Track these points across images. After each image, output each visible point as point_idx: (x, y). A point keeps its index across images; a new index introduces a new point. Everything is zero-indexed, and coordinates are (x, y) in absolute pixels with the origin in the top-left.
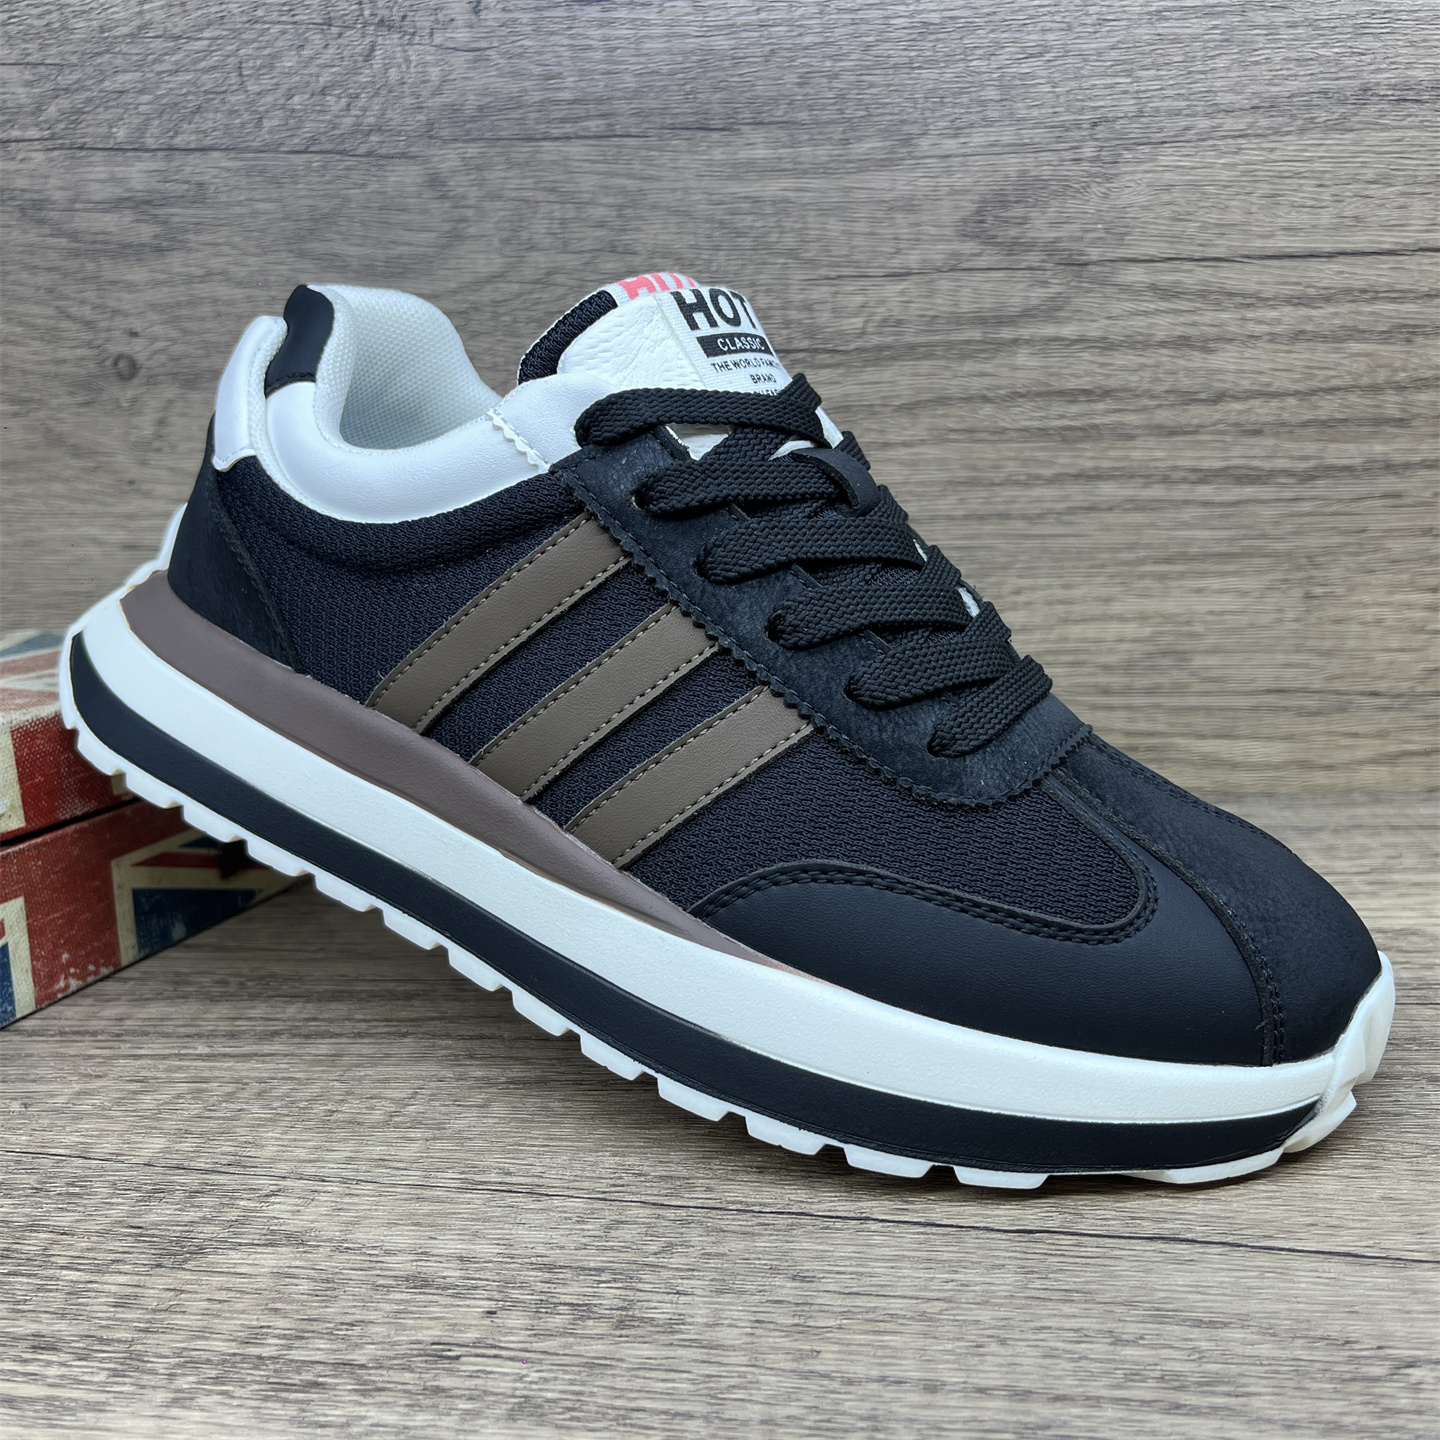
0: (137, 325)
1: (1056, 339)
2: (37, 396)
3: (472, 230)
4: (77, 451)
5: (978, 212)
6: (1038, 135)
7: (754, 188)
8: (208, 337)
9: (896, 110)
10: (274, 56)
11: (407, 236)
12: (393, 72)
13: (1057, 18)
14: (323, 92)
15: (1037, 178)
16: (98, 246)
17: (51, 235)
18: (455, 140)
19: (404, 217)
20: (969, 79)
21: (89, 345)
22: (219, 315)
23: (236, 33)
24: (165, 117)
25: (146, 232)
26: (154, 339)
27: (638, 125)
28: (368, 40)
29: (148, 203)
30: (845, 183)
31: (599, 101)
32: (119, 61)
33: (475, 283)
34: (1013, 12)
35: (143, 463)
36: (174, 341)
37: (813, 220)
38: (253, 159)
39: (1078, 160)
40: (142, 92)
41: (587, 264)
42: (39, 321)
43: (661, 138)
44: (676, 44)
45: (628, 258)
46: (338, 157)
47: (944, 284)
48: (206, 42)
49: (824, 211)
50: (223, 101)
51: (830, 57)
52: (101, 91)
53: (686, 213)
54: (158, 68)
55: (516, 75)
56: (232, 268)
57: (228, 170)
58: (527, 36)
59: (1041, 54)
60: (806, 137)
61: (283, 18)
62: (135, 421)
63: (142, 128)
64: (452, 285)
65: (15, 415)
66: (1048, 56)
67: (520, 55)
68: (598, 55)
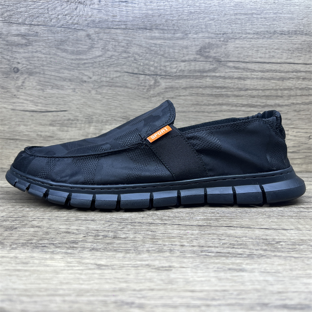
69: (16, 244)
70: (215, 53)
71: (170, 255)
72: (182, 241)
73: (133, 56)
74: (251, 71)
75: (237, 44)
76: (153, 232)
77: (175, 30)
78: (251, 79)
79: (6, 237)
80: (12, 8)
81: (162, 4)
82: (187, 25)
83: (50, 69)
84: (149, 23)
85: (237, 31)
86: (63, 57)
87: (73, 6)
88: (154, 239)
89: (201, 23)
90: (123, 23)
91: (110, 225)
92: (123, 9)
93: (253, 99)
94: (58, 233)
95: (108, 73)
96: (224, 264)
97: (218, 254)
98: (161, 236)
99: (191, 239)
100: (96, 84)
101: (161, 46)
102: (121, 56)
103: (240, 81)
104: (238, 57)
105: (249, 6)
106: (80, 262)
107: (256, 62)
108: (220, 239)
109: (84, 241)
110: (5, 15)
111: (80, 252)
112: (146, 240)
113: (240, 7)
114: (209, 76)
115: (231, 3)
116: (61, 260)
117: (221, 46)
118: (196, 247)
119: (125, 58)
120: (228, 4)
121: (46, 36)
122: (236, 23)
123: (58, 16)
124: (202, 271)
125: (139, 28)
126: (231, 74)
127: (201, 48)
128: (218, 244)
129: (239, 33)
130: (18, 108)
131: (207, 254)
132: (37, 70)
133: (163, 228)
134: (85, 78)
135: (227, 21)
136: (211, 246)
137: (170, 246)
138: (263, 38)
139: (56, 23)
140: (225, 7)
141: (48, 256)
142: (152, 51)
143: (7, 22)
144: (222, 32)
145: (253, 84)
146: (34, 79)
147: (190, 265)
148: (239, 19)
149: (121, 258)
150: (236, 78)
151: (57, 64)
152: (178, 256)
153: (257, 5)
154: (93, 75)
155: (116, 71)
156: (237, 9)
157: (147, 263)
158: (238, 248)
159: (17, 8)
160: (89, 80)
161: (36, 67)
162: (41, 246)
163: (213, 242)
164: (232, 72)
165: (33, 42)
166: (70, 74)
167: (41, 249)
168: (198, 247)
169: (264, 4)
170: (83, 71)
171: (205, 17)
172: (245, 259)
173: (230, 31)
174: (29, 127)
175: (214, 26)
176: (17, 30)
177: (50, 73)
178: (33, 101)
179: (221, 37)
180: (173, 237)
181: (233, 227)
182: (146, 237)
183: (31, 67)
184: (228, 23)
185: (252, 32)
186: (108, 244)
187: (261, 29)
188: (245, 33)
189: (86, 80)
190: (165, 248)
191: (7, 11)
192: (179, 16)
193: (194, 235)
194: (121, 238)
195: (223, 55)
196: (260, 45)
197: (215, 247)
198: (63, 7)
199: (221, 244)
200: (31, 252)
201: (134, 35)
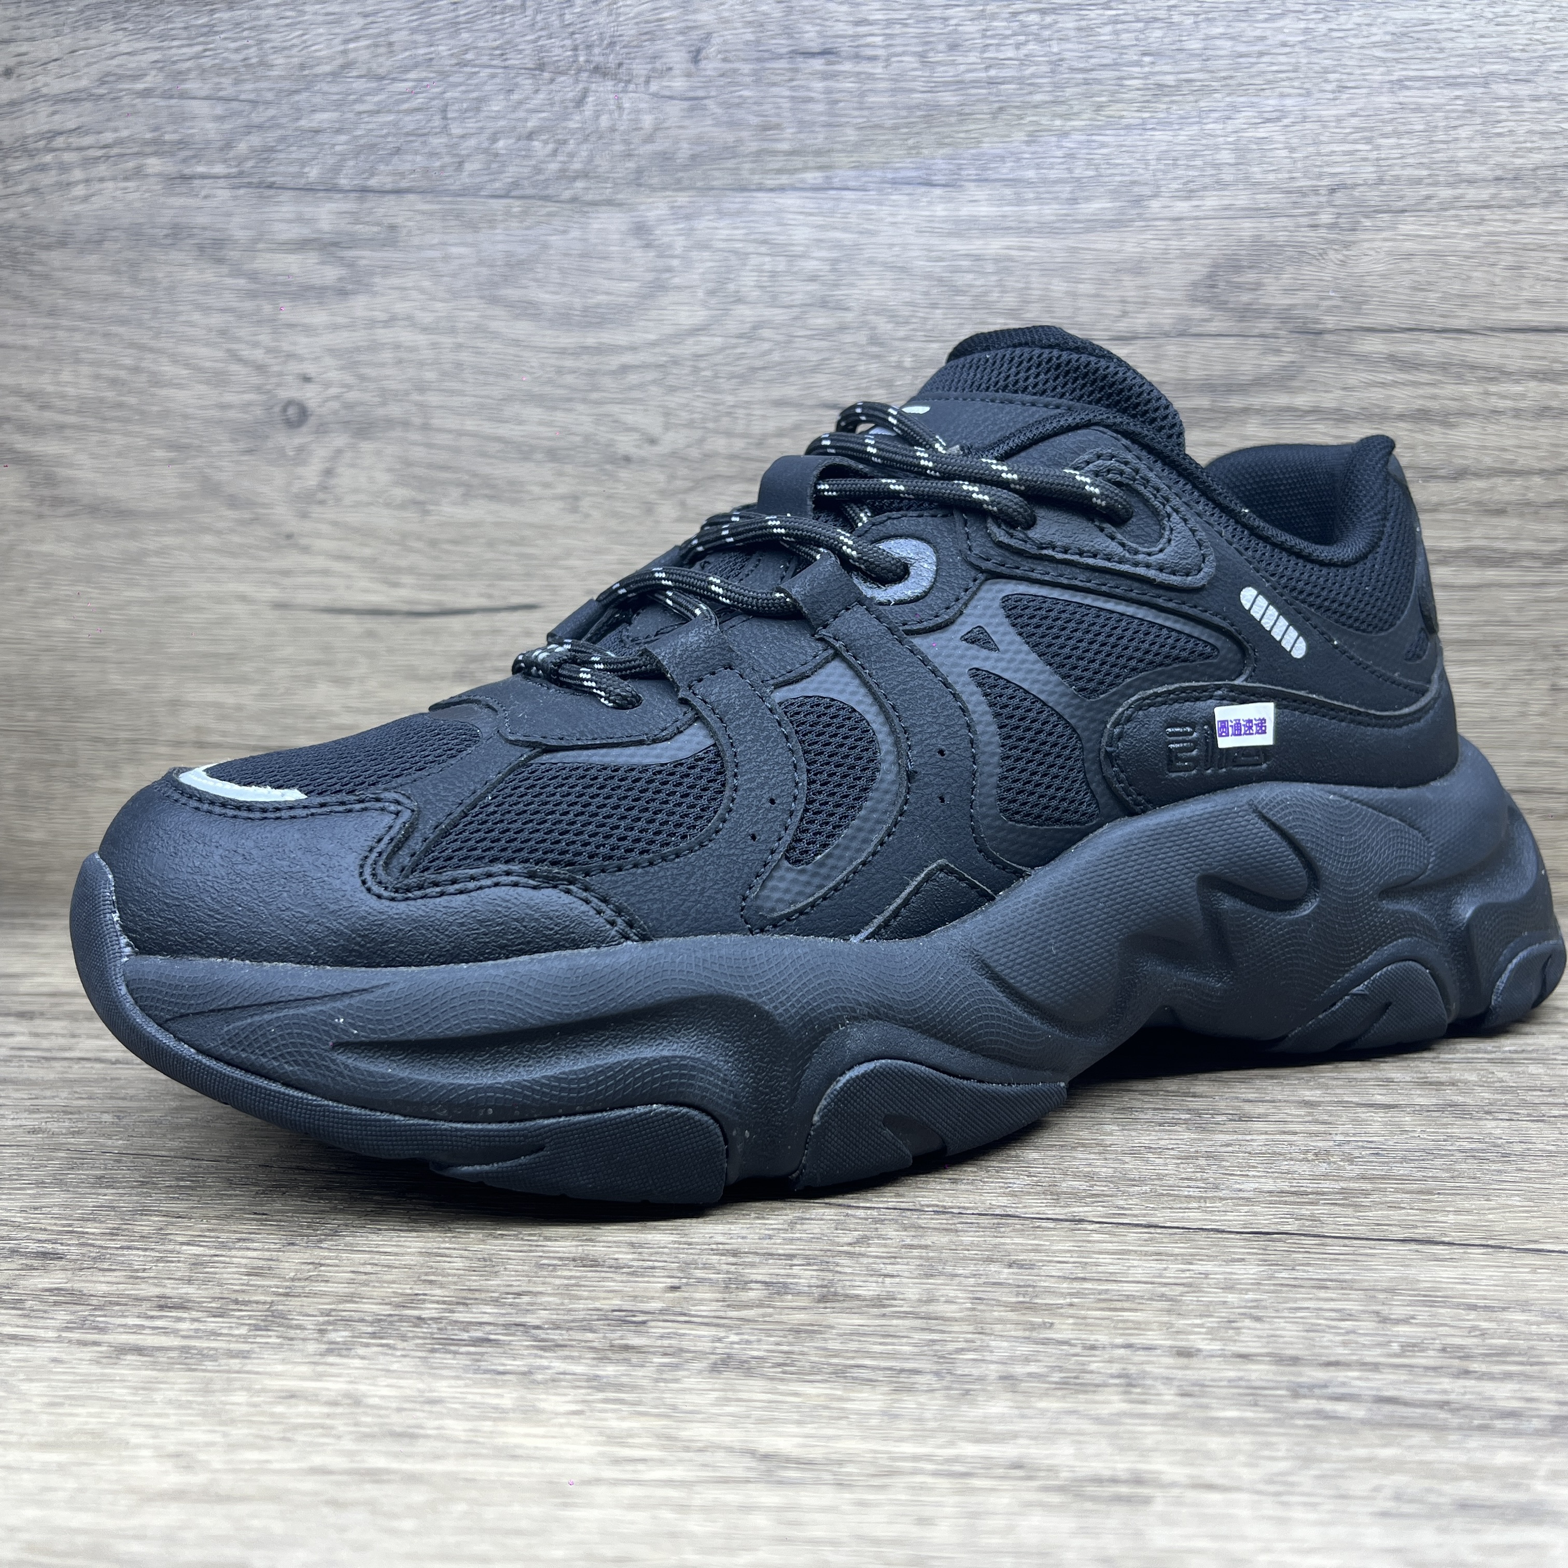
0: (310, 369)
1: (1289, 409)
2: (196, 442)
3: (676, 281)
4: (233, 502)
5: (1210, 276)
6: (1275, 200)
7: (976, 245)
8: (387, 384)
9: (1127, 171)
10: (480, 100)
11: (606, 284)
12: (604, 121)
13: (1296, 84)
14: (530, 136)
15: (1272, 244)
16: (279, 288)
17: (230, 275)
18: (664, 189)
19: (605, 265)
20: (1204, 142)
21: (258, 389)
22: (400, 362)
23: (444, 75)
24: (362, 157)
25: (331, 274)
26: (327, 385)
27: (857, 178)
28: (581, 86)
29: (335, 244)
30: (1071, 242)
31: (818, 153)
32: (318, 100)
33: (676, 335)
34: (1251, 77)
35: (304, 515)
36: (349, 387)
37: (1036, 280)
38: (451, 203)
39: (1315, 226)
40: (339, 131)
41: (796, 318)
42: (208, 364)
43: (880, 191)
44: (902, 99)
45: (840, 314)
46: (540, 203)
47: (1172, 348)
48: (410, 84)
49: (1047, 271)
50: (424, 143)
51: (1061, 116)
52: (296, 129)
53: (903, 269)
54: (359, 107)
55: (733, 124)
56: (419, 314)
57: (423, 213)
58: (746, 86)
59: (1278, 119)
60: (1031, 196)
61: (494, 63)
62: (300, 470)
63: (336, 169)
64: (652, 337)
65: (171, 462)
66: (1286, 121)
67: (738, 105)
68: (820, 107)
69: (347, 1322)
70: (1287, 291)
71: (1125, 1407)
72: (1181, 1323)
73: (866, 323)
74: (1481, 373)
75: (1409, 237)
76: (1021, 1266)
77: (1078, 180)
78: (1486, 418)
79: (293, 1280)
80: (272, 112)
81: (1010, 54)
82: (1138, 156)
83: (455, 401)
84: (942, 151)
85: (1408, 172)
86: (516, 343)
87: (566, 87)
88: (1031, 1308)
89: (1211, 141)
90: (811, 161)
91: (792, 1224)
92: (809, 89)
93: (1495, 521)
94: (541, 1266)
95: (741, 412)
96: (1428, 1470)
97: (1388, 1409)
98: (1063, 1295)
99: (1224, 1313)
100: (683, 471)
101: (1006, 268)
102: (804, 327)
103: (1422, 431)
104: (1414, 309)
105: (1467, 42)
106: (669, 1438)
107: (1514, 325)
108: (1385, 1320)
109: (675, 1314)
110: (242, 147)
111: (665, 1381)
112: (987, 1315)
113: (1422, 45)
114: (1260, 412)
115: (1374, 30)
116: (575, 1420)
117: (1323, 254)
118: (1259, 1362)
119: (826, 334)
120: (1356, 36)
121: (435, 241)
122: (1402, 128)
123: (494, 139)
124: (1312, 1516)
125: (894, 182)
126: (1377, 395)
127: (1216, 266)
128: (1379, 1351)
129: (1418, 181)
130: (304, 597)
131: (1328, 1406)
132: (395, 410)
133: (1067, 1246)
134: (626, 444)
135: (1354, 121)
136: (1341, 1358)
137: (1122, 1351)
138: (1547, 204)
139: (486, 178)
140: (1339, 50)
141: (507, 1397)
142: (959, 292)
143: (249, 185)
144: (1326, 182)
145: (1492, 441)
146: (378, 453)
147: (1247, 1474)
148: (1418, 109)
149: (874, 1422)
150: (1401, 417)
151: (491, 379)
152: (1173, 1416)
153: (1511, 32)
154: (667, 427)
155: (780, 403)
156: (1404, 55)
157: (1009, 1451)
158: (1491, 1377)
159: (298, 112)
160: (648, 451)
161: (386, 396)
162: (465, 1336)
163: (1348, 1333)
164: (1383, 385)
165: (372, 274)
166: (550, 424)
167: (468, 1353)
168: (1270, 1363)
169: (1548, 28)
170: (615, 409)
171: (1235, 108)
172: (1540, 1442)
173: (1368, 172)
174: (354, 690)
175: (1284, 153)
176: (300, 219)
177: (452, 422)
178: (374, 560)
179: (1320, 206)
180: (1129, 1298)
181: (1443, 1243)
182: (990, 1295)
183: (367, 397)
184: (1358, 129)
185: (1490, 175)
186: (798, 1332)
187: (1537, 158)
188: (1451, 179)
189: (632, 451)
190: (1093, 1367)
191: (250, 129)
192: (1099, 108)
193: (1241, 1291)
194: (857, 1297)
195: (1331, 298)
196: (1528, 239)
197: (1363, 1365)
198: (515, 97)
199: (1395, 1347)
200: (421, 1374)
201: (867, 216)
